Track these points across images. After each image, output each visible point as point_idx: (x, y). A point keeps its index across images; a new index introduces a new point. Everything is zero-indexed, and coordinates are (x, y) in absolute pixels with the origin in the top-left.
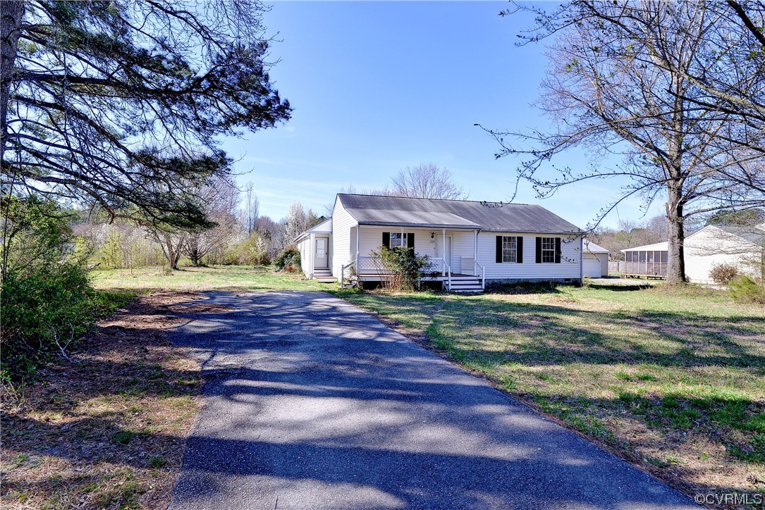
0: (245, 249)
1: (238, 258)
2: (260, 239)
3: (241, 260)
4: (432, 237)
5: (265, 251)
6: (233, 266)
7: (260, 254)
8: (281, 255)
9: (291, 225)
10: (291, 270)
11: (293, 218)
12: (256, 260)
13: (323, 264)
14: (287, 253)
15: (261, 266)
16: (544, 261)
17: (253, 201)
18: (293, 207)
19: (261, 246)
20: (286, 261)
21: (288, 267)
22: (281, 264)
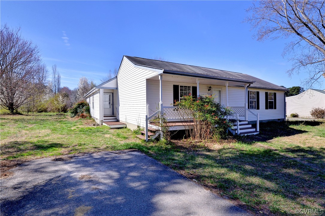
0: (51, 103)
1: (47, 108)
2: (60, 97)
3: (49, 109)
4: (209, 90)
5: (64, 104)
6: (44, 113)
7: (61, 105)
8: (75, 106)
9: (80, 90)
10: (83, 116)
11: (82, 86)
12: (59, 109)
13: (109, 112)
14: (80, 105)
15: (62, 113)
16: (269, 108)
17: (56, 76)
18: (82, 80)
19: (61, 102)
20: (79, 110)
21: (80, 114)
22: (75, 112)
